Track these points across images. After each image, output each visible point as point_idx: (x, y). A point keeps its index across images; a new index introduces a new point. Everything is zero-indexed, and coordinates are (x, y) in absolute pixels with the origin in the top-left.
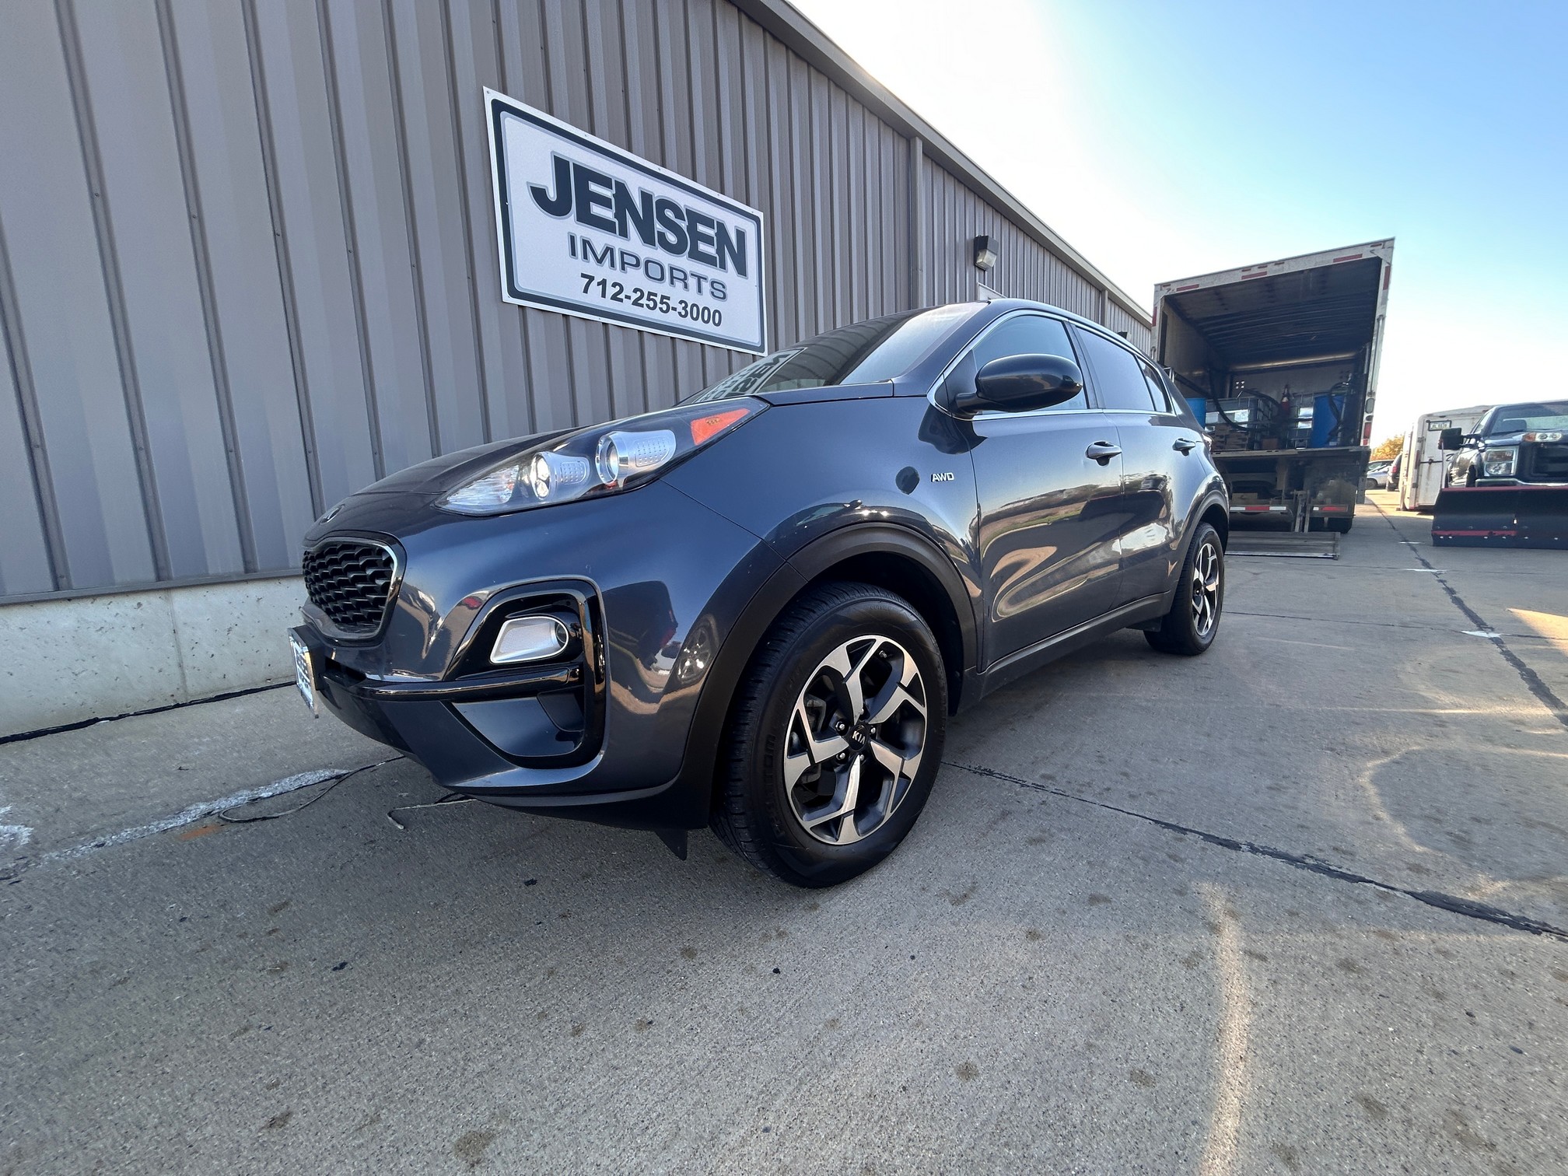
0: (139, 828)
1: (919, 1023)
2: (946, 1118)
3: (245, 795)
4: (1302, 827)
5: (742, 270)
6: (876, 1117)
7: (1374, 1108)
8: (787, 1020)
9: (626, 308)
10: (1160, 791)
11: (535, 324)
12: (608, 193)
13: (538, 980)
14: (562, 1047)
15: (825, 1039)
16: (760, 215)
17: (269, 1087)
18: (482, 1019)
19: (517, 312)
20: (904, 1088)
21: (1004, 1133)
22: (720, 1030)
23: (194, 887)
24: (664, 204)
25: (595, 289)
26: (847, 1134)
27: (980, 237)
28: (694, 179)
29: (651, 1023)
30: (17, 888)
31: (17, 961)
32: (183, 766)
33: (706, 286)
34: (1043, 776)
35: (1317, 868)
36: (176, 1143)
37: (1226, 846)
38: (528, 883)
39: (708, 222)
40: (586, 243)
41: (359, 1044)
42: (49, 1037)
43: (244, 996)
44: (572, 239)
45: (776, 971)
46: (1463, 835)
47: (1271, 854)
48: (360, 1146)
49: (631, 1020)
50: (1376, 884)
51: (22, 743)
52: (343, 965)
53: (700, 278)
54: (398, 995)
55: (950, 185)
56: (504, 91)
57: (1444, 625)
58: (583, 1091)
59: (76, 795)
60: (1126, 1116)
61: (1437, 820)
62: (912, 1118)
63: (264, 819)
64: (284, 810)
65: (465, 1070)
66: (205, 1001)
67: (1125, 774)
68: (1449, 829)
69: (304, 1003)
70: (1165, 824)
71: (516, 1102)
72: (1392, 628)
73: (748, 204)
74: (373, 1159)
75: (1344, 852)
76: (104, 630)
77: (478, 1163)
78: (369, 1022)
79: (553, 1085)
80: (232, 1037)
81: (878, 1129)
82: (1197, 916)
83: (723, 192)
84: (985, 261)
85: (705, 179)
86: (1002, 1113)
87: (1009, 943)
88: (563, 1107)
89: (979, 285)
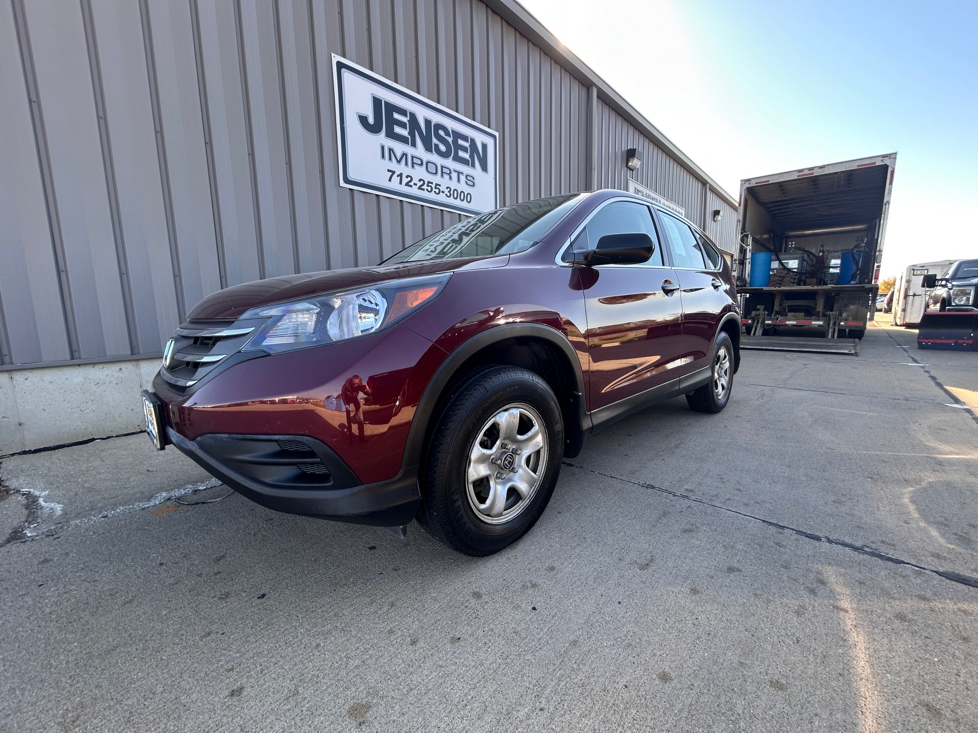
0: (127, 507)
1: (629, 645)
2: (656, 706)
3: (190, 488)
4: (859, 527)
5: (484, 168)
6: (610, 704)
7: (934, 711)
8: (545, 640)
9: (414, 191)
10: (763, 502)
11: (359, 201)
12: (405, 119)
13: (385, 609)
14: (406, 652)
15: (571, 653)
16: (497, 134)
17: (228, 671)
18: (354, 633)
19: (348, 193)
20: (626, 686)
21: (694, 718)
22: (503, 645)
23: (166, 544)
24: (439, 126)
25: (396, 179)
26: (593, 714)
27: (630, 149)
28: (457, 111)
29: (459, 639)
30: (59, 541)
31: (64, 587)
32: (150, 469)
33: (463, 178)
34: (687, 490)
35: (872, 554)
36: (175, 704)
37: (811, 538)
38: (371, 548)
39: (465, 138)
40: (391, 150)
41: (280, 645)
42: (90, 634)
43: (205, 613)
44: (383, 148)
45: (534, 609)
46: (964, 535)
47: (842, 544)
48: (289, 710)
49: (446, 637)
50: (912, 565)
51: (50, 452)
52: (263, 596)
53: (459, 173)
54: (300, 616)
55: (613, 116)
56: (344, 56)
57: (932, 400)
58: (423, 680)
59: (86, 485)
60: (771, 709)
61: (946, 525)
62: (633, 705)
63: (203, 503)
64: (215, 498)
65: (347, 664)
66: (181, 615)
67: (739, 490)
68: (955, 531)
69: (242, 618)
70: (768, 522)
71: (382, 686)
72: (899, 401)
73: (489, 127)
74: (298, 719)
75: (889, 544)
76: (99, 384)
77: (363, 723)
78: (284, 632)
79: (403, 675)
80: (202, 638)
81: (612, 712)
82: (799, 583)
83: (474, 120)
84: (633, 164)
85: (463, 111)
86: (691, 705)
87: (680, 596)
88: (411, 690)
89: (629, 179)
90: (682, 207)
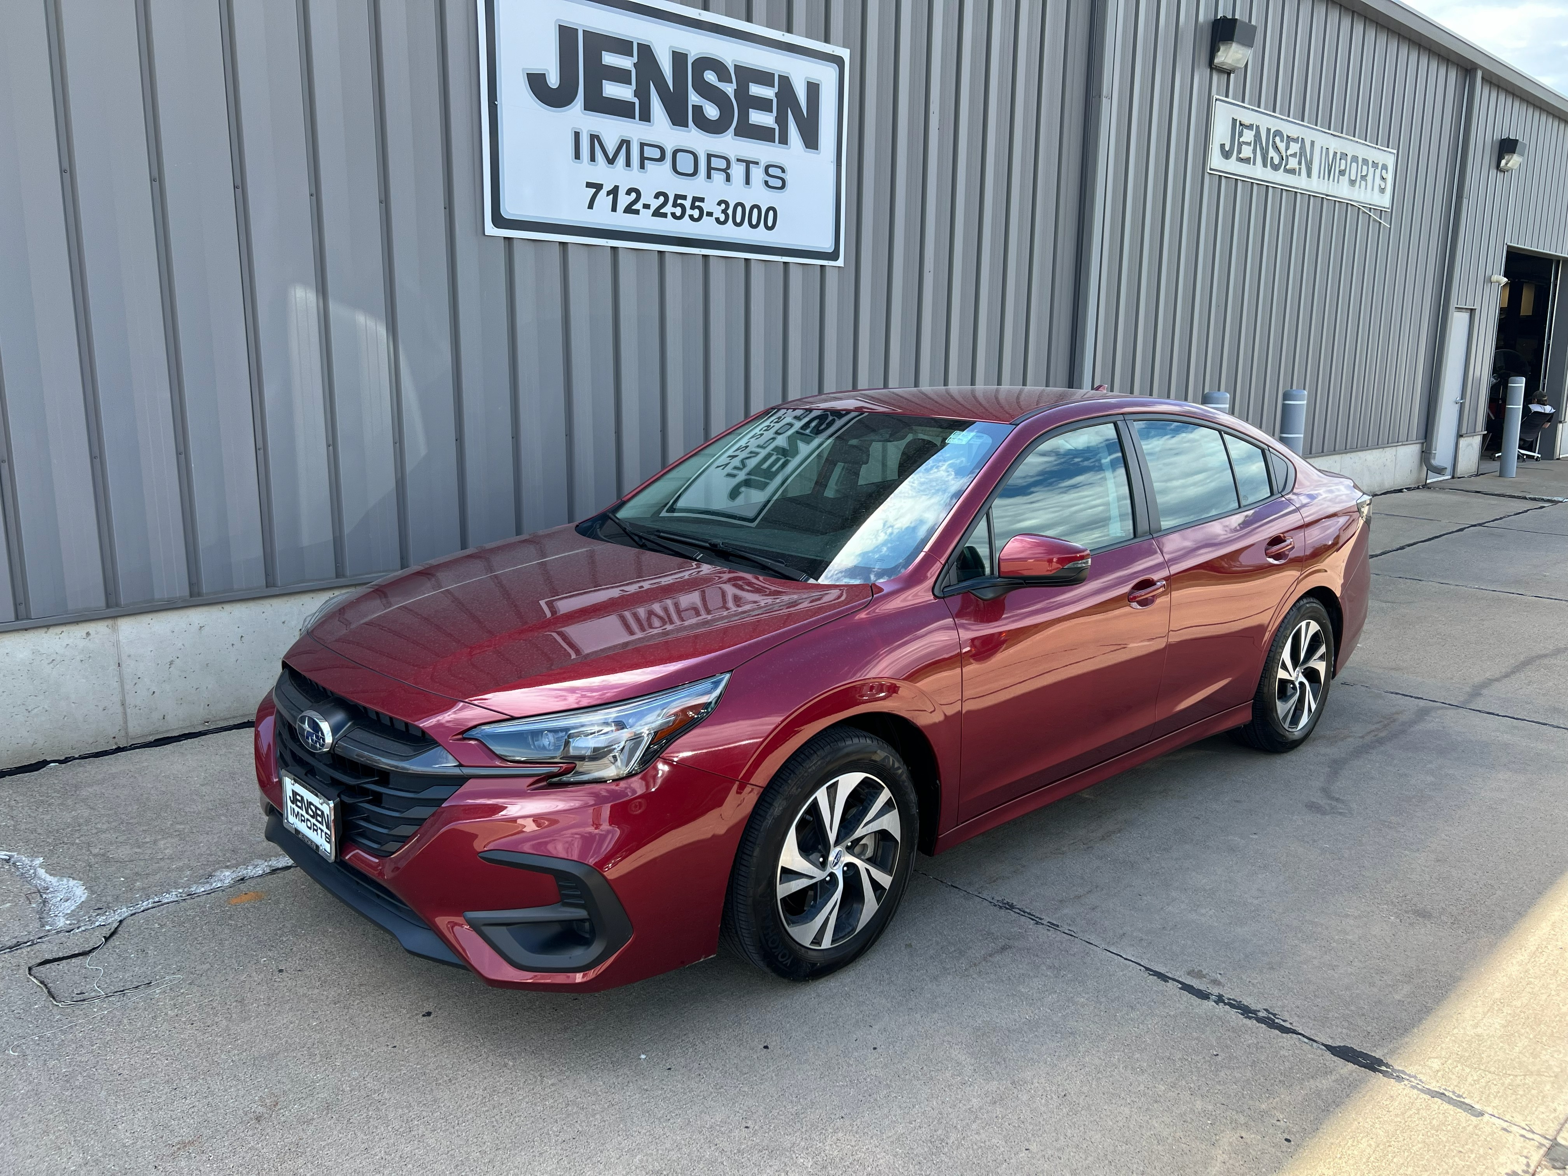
3: (262, 864)
5: (811, 141)
8: (769, 1076)
9: (645, 222)
11: (524, 261)
12: (626, 63)
13: (582, 1036)
14: (607, 1076)
18: (546, 1056)
19: (502, 246)
22: (720, 1077)
23: (272, 946)
24: (706, 63)
25: (604, 200)
27: (1224, 19)
28: (749, 19)
33: (757, 174)
34: (1064, 915)
37: (1196, 994)
39: (765, 78)
44: (577, 135)
47: (1232, 1006)
50: (1304, 1036)
53: (748, 163)
54: (479, 1036)
58: (625, 1099)
66: (337, 1027)
69: (411, 1034)
73: (827, 40)
76: (55, 663)
78: (464, 1050)
83: (790, 30)
84: (1230, 59)
85: (764, 15)
89: (1216, 100)
90: (1388, 147)
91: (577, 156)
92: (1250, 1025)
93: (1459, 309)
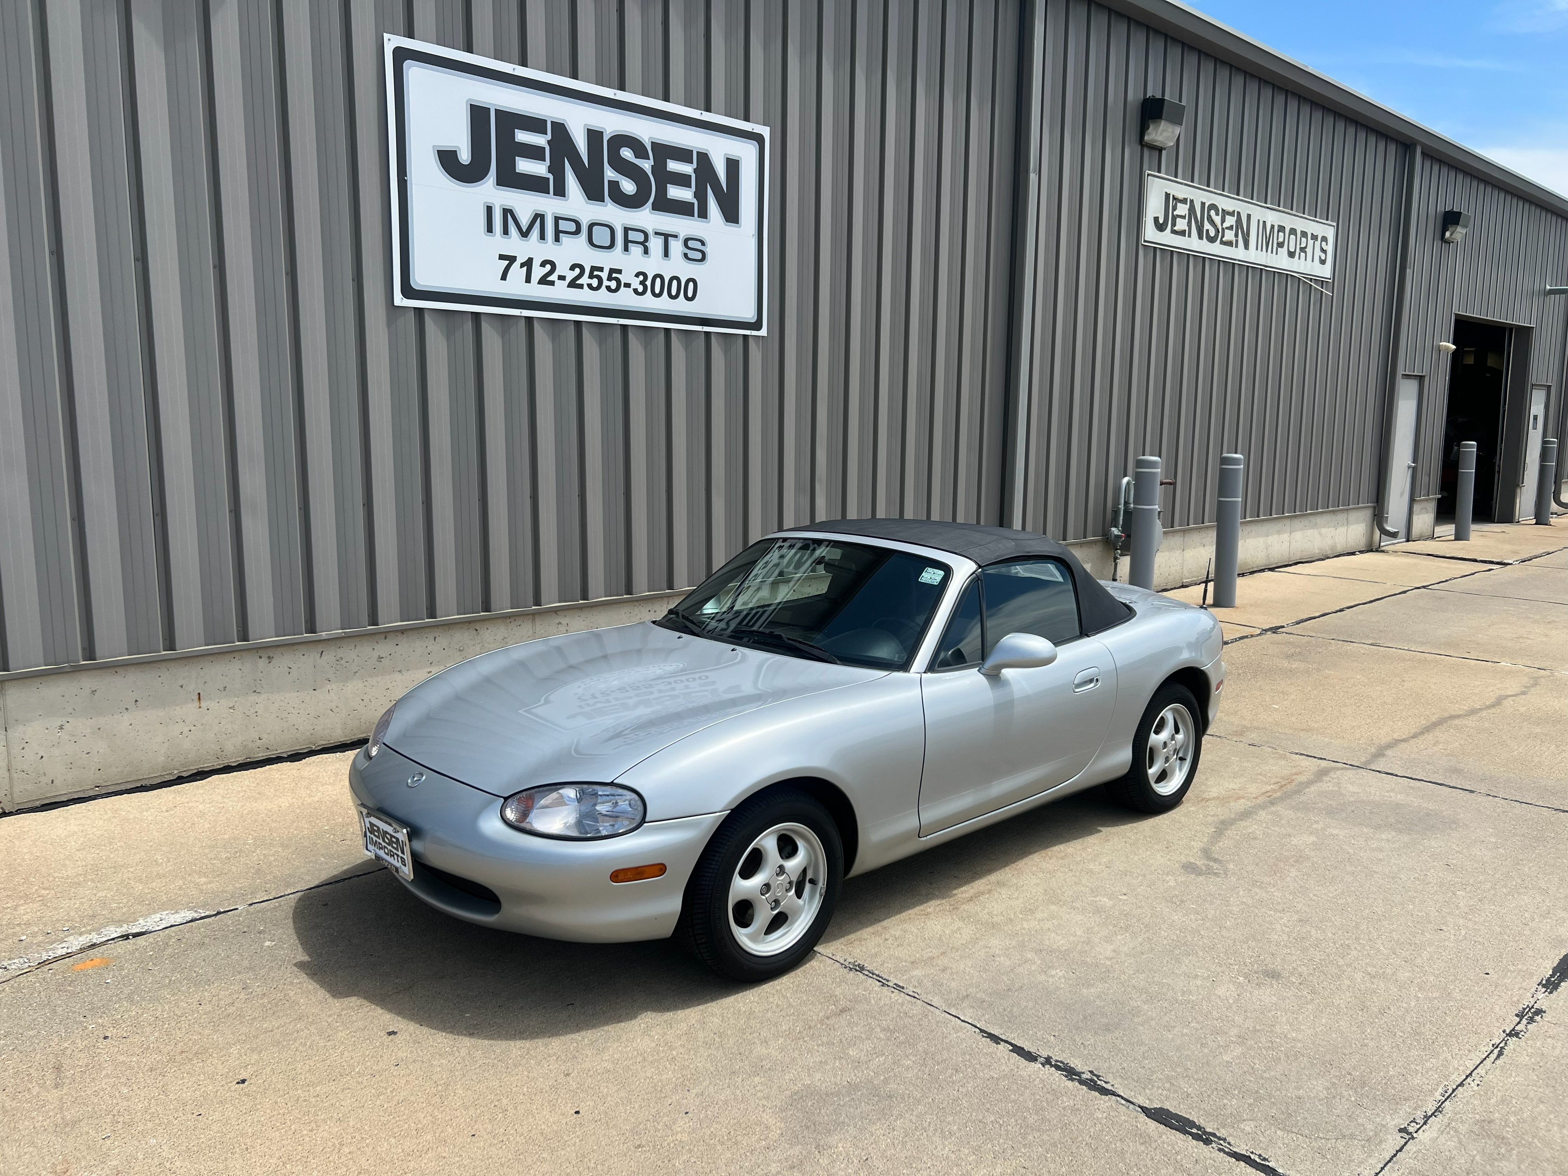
5: (731, 215)
9: (560, 293)
11: (435, 330)
12: (541, 140)
16: (765, 131)
19: (412, 315)
24: (621, 140)
25: (517, 272)
27: (1153, 99)
28: (666, 99)
33: (676, 247)
34: (912, 978)
35: (1082, 1082)
37: (1027, 1058)
44: (489, 210)
50: (1122, 1098)
53: (667, 237)
56: (410, 35)
70: (986, 1033)
73: (747, 119)
83: (708, 109)
84: (1160, 138)
85: (681, 96)
89: (1148, 175)
90: (1327, 220)
91: (490, 229)
92: (1072, 1088)
93: (1406, 376)
